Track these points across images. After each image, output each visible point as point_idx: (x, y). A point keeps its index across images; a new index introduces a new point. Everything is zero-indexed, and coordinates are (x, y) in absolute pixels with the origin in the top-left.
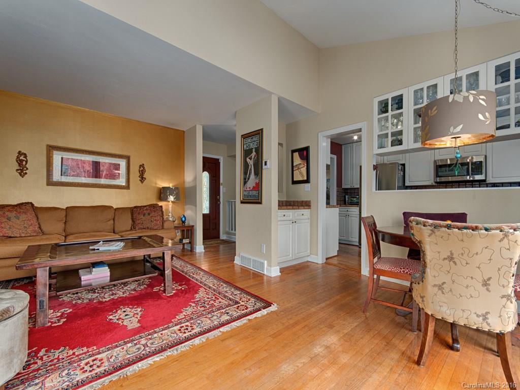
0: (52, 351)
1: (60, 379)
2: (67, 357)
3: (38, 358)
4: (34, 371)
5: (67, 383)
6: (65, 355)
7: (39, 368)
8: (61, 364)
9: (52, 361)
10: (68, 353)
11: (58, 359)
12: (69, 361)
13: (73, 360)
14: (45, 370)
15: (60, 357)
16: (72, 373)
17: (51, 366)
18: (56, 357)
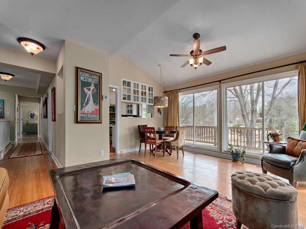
0: (216, 219)
1: (224, 205)
2: (214, 210)
3: (224, 221)
4: (229, 216)
5: (224, 202)
6: (214, 211)
7: (227, 215)
8: (219, 209)
9: (220, 214)
10: (212, 211)
11: (218, 212)
12: (216, 208)
13: (214, 207)
14: (226, 212)
15: (217, 212)
16: (220, 203)
17: (223, 212)
18: (218, 214)
